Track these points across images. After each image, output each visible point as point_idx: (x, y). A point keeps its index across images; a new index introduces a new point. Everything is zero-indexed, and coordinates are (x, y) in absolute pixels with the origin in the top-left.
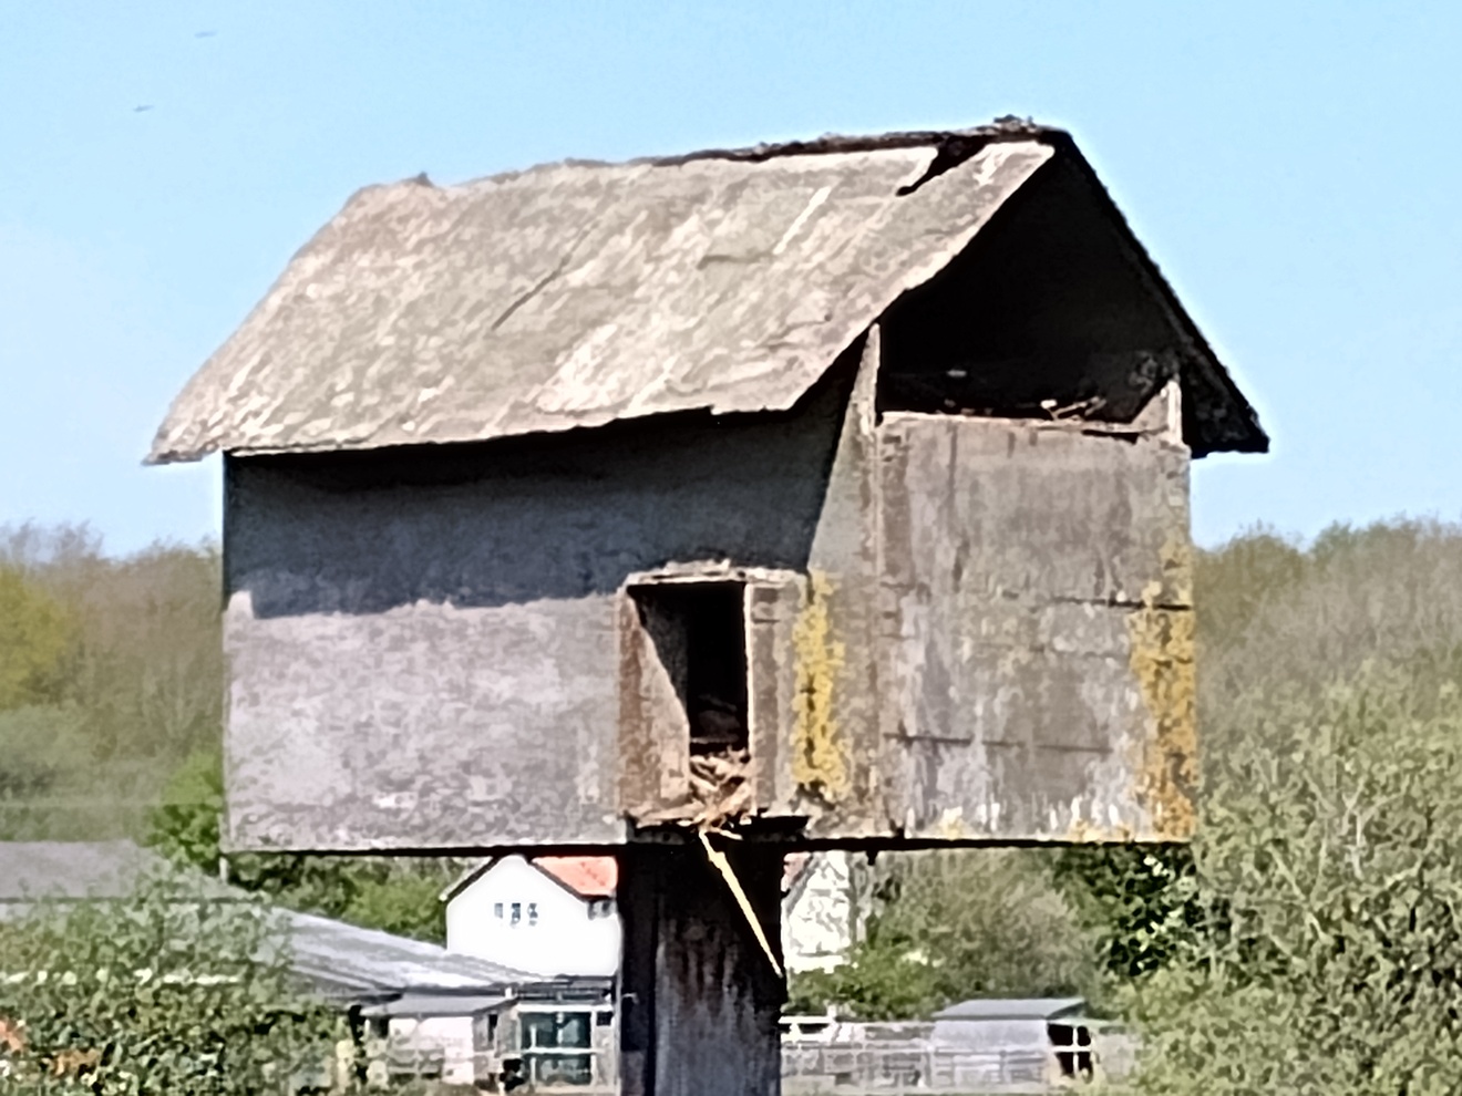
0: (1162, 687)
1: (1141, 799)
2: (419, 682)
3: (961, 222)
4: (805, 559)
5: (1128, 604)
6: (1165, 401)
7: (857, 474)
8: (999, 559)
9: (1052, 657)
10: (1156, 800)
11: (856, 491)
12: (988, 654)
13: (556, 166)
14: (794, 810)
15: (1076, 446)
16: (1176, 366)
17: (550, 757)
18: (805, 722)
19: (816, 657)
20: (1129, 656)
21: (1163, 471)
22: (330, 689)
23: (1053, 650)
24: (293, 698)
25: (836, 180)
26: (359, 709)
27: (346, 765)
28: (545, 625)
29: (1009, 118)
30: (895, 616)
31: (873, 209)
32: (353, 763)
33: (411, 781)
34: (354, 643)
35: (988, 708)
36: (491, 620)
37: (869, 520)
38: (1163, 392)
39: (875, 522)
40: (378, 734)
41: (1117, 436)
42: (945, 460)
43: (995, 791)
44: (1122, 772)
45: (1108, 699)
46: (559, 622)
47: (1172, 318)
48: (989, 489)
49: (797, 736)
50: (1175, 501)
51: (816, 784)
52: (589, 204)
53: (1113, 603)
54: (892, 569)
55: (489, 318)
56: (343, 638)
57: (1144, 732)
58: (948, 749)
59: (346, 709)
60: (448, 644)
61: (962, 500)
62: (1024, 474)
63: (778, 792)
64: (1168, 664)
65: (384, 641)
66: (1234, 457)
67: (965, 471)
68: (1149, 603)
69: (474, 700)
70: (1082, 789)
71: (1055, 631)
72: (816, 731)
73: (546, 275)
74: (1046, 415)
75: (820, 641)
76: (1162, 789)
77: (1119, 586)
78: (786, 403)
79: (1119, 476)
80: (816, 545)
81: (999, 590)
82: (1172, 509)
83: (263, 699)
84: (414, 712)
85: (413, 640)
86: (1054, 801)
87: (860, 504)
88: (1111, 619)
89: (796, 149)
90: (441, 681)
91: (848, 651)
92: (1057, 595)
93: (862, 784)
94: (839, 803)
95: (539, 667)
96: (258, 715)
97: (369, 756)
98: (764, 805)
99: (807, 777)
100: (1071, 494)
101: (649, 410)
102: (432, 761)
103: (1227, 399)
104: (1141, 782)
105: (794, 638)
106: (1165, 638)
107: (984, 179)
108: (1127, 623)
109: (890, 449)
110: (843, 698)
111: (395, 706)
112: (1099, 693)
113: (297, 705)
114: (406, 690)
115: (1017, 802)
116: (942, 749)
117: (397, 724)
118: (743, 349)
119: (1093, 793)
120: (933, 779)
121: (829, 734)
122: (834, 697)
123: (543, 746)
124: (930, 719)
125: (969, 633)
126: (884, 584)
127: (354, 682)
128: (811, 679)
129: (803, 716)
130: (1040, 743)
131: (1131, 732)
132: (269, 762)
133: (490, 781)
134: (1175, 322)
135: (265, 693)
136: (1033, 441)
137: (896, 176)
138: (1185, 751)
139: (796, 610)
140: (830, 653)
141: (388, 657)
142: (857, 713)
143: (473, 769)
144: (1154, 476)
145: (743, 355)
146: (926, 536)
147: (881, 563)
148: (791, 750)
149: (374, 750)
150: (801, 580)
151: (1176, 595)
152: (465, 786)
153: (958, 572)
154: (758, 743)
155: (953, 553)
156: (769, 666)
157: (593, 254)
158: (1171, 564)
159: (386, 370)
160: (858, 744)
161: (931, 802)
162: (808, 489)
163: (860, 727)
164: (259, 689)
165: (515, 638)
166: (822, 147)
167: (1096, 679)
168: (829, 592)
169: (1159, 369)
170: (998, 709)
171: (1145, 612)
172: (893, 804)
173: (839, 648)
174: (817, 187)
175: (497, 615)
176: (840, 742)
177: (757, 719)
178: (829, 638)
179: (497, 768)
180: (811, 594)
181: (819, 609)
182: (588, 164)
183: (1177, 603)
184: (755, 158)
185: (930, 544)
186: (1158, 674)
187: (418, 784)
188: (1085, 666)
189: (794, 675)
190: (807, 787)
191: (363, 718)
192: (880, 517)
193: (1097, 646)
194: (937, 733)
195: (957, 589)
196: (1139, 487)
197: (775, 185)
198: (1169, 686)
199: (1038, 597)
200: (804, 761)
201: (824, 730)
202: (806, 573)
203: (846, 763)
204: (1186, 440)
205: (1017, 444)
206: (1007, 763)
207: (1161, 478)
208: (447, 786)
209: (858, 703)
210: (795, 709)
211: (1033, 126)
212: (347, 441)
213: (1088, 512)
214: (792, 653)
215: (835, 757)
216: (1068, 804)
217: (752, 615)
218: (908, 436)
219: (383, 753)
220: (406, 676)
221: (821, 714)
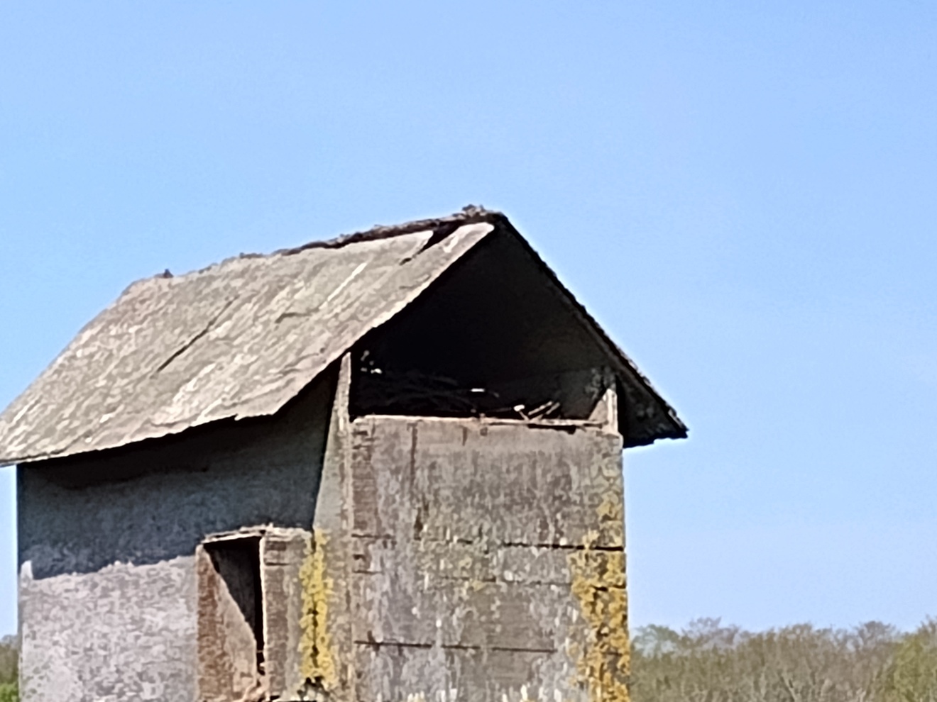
0: (600, 605)
1: (582, 685)
2: (116, 617)
3: (421, 279)
4: (311, 521)
5: (569, 547)
6: (605, 403)
7: (337, 459)
8: (456, 516)
9: (504, 586)
10: (596, 685)
11: (337, 471)
12: (447, 583)
13: (232, 259)
14: (302, 697)
15: (522, 436)
16: (612, 378)
17: (182, 666)
18: (311, 635)
19: (318, 589)
20: (570, 584)
21: (599, 451)
22: (72, 626)
23: (504, 580)
24: (53, 633)
25: (372, 256)
26: (86, 639)
27: (80, 678)
28: (179, 575)
29: (470, 207)
30: (365, 557)
31: (381, 275)
32: (84, 678)
33: (113, 688)
34: (83, 593)
35: (447, 621)
36: (152, 573)
37: (344, 490)
38: (604, 397)
39: (347, 491)
40: (97, 656)
41: (558, 428)
42: (407, 447)
43: (454, 681)
44: (565, 666)
45: (553, 614)
46: (187, 572)
47: (603, 344)
48: (446, 468)
49: (305, 644)
50: (612, 473)
51: (319, 679)
52: (237, 283)
53: (556, 546)
54: (360, 524)
55: (157, 365)
56: (77, 590)
57: (585, 637)
58: (411, 652)
59: (80, 639)
60: (131, 591)
61: (421, 476)
62: (476, 456)
63: (288, 683)
64: (604, 589)
65: (98, 591)
66: (668, 441)
67: (426, 455)
68: (587, 546)
69: (144, 629)
70: (530, 677)
71: (505, 566)
72: (318, 641)
73: (198, 333)
74: (517, 416)
75: (320, 578)
76: (601, 678)
77: (562, 534)
78: (273, 410)
79: (561, 456)
80: (317, 511)
81: (456, 538)
82: (608, 479)
83: (38, 635)
84: (114, 639)
85: (113, 590)
86: (505, 687)
87: (339, 479)
88: (555, 558)
89: (358, 238)
90: (127, 616)
91: (336, 584)
92: (507, 541)
93: (344, 677)
94: (332, 691)
95: (177, 605)
96: (36, 646)
97: (91, 671)
98: (275, 694)
99: (312, 674)
100: (519, 468)
101: (207, 420)
102: (123, 673)
103: (653, 402)
104: (583, 672)
105: (301, 576)
106: (603, 570)
107: (447, 250)
108: (569, 561)
109: (358, 440)
110: (333, 617)
111: (105, 636)
112: (545, 611)
113: (56, 638)
114: (109, 625)
115: (471, 688)
116: (406, 651)
117: (105, 648)
118: (269, 374)
119: (540, 681)
120: (398, 674)
121: (327, 641)
122: (328, 616)
123: (179, 660)
124: (396, 630)
125: (430, 569)
126: (354, 536)
127: (83, 620)
128: (315, 605)
129: (310, 630)
130: (492, 646)
131: (573, 637)
132: (41, 678)
133: (153, 685)
134: (606, 348)
135: (39, 630)
136: (484, 432)
137: (403, 252)
138: (621, 651)
139: (303, 556)
140: (325, 585)
141: (100, 602)
142: (340, 626)
143: (144, 677)
144: (591, 455)
145: (268, 378)
146: (390, 500)
147: (352, 523)
148: (300, 655)
149: (94, 667)
150: (307, 535)
151: (611, 540)
152: (140, 689)
153: (419, 526)
154: (270, 650)
155: (415, 513)
156: (280, 595)
157: (229, 317)
158: (606, 518)
159: (94, 402)
160: (341, 649)
161: (396, 690)
162: (311, 471)
163: (341, 636)
164: (36, 628)
165: (165, 585)
166: (372, 236)
167: (542, 600)
168: (324, 542)
169: (602, 381)
170: (455, 622)
171: (584, 552)
172: (363, 690)
173: (330, 581)
174: (360, 262)
175: (154, 569)
176: (332, 647)
177: (269, 632)
178: (325, 575)
179: (156, 677)
180: (314, 545)
181: (319, 555)
182: (249, 256)
183: (612, 545)
184: (338, 246)
185: (395, 506)
186: (596, 596)
187: (116, 690)
188: (531, 591)
189: (302, 602)
190: (313, 681)
191: (88, 645)
192: (351, 489)
193: (542, 576)
194: (402, 640)
195: (418, 538)
196: (578, 464)
197: (340, 263)
198: (606, 606)
199: (489, 543)
200: (310, 662)
201: (323, 639)
202: (312, 531)
203: (335, 661)
204: (620, 430)
205: (469, 435)
206: (463, 660)
207: (597, 457)
208: (131, 690)
209: (341, 620)
210: (303, 626)
211: (483, 210)
212: (53, 453)
213: (533, 480)
214: (299, 586)
215: (328, 659)
216: (518, 688)
217: (265, 560)
218: (373, 431)
219: (98, 669)
220: (108, 615)
221: (321, 629)
